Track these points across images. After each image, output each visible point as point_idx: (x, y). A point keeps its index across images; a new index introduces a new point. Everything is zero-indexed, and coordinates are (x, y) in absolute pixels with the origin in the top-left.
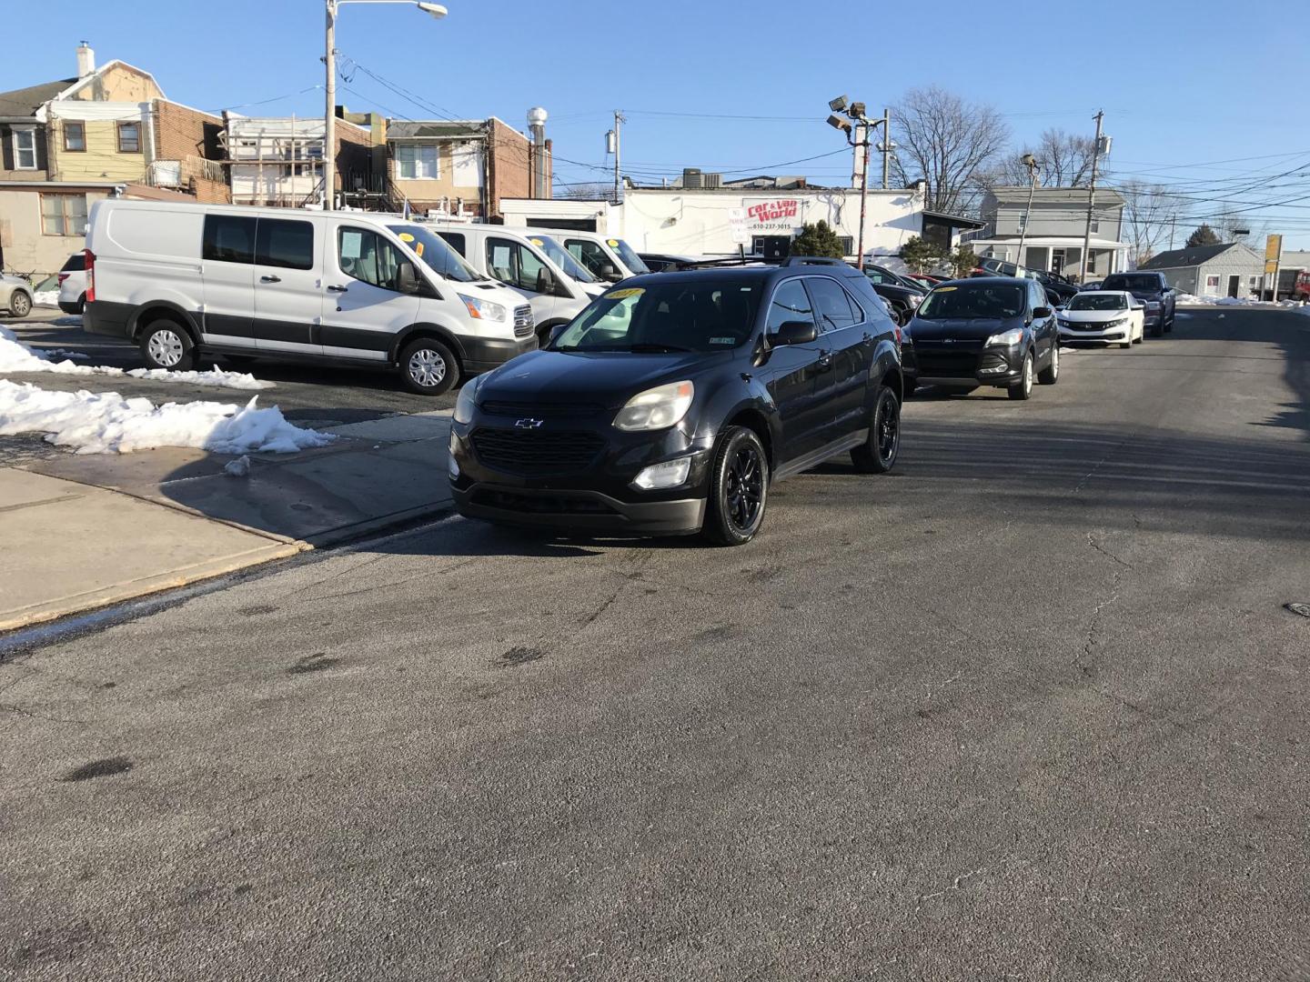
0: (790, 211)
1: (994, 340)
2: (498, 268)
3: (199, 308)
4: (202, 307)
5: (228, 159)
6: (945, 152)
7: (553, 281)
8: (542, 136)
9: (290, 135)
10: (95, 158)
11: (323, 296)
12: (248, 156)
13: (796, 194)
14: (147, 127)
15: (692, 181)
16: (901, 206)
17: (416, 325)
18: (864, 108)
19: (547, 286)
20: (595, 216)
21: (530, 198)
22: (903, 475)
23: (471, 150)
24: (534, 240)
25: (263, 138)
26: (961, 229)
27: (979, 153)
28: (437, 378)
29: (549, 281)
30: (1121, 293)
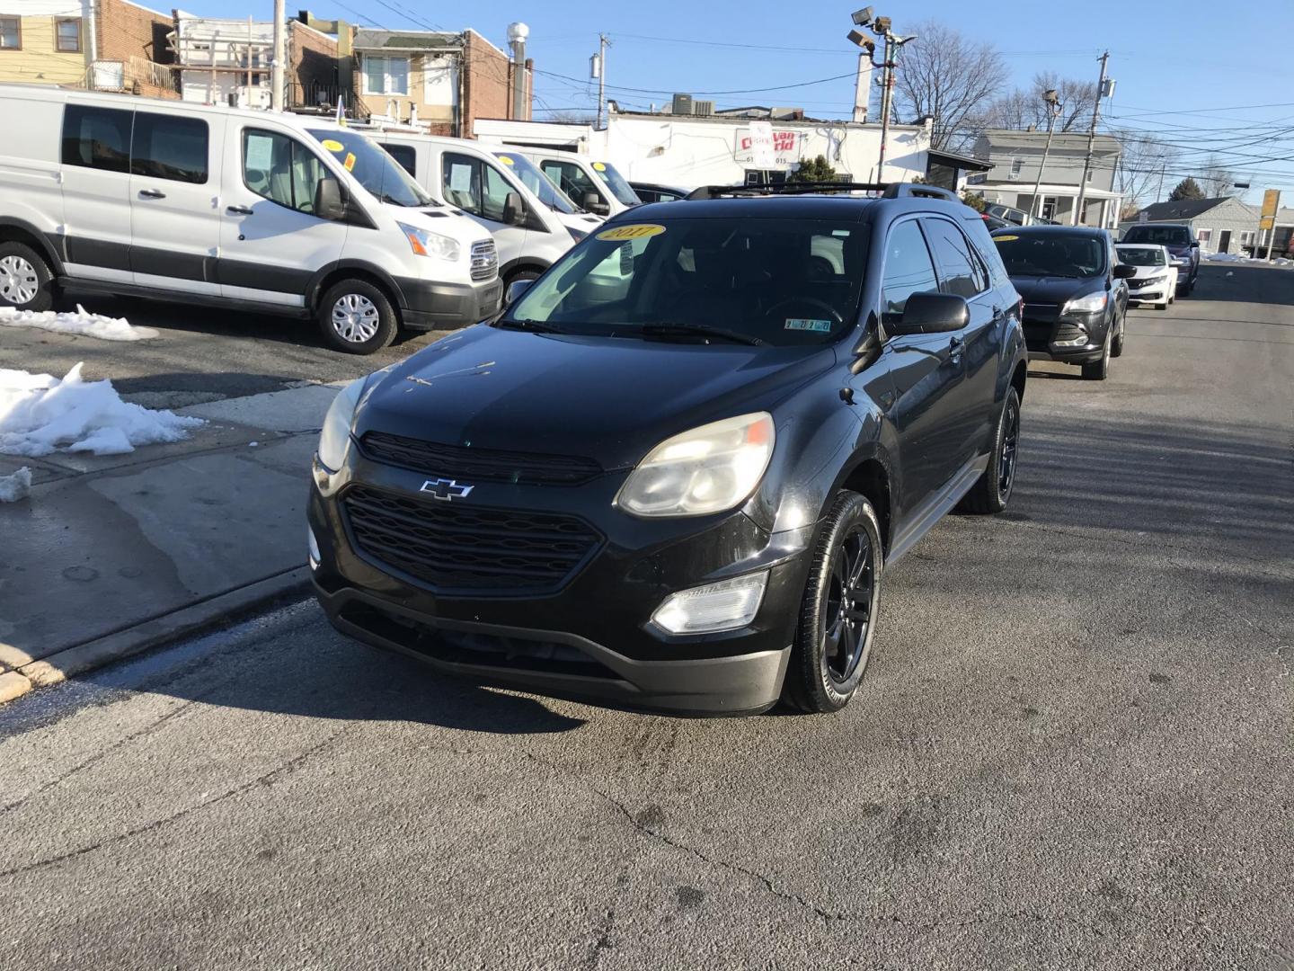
0: (787, 144)
1: (1071, 305)
2: (457, 192)
3: (58, 229)
4: (61, 228)
5: (179, 63)
6: (940, 91)
7: (524, 210)
8: (523, 54)
9: (247, 40)
10: (30, 57)
11: (220, 219)
12: (200, 61)
13: (795, 125)
14: (89, 25)
15: (681, 108)
16: (905, 144)
17: (341, 261)
18: (889, 23)
19: (516, 216)
20: (577, 141)
21: (508, 120)
22: (1028, 519)
23: (445, 65)
24: (502, 158)
25: (216, 41)
26: (967, 171)
27: (974, 94)
28: (367, 331)
29: (519, 210)
30: (1157, 247)
